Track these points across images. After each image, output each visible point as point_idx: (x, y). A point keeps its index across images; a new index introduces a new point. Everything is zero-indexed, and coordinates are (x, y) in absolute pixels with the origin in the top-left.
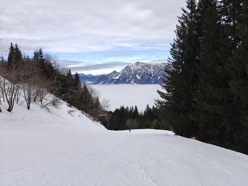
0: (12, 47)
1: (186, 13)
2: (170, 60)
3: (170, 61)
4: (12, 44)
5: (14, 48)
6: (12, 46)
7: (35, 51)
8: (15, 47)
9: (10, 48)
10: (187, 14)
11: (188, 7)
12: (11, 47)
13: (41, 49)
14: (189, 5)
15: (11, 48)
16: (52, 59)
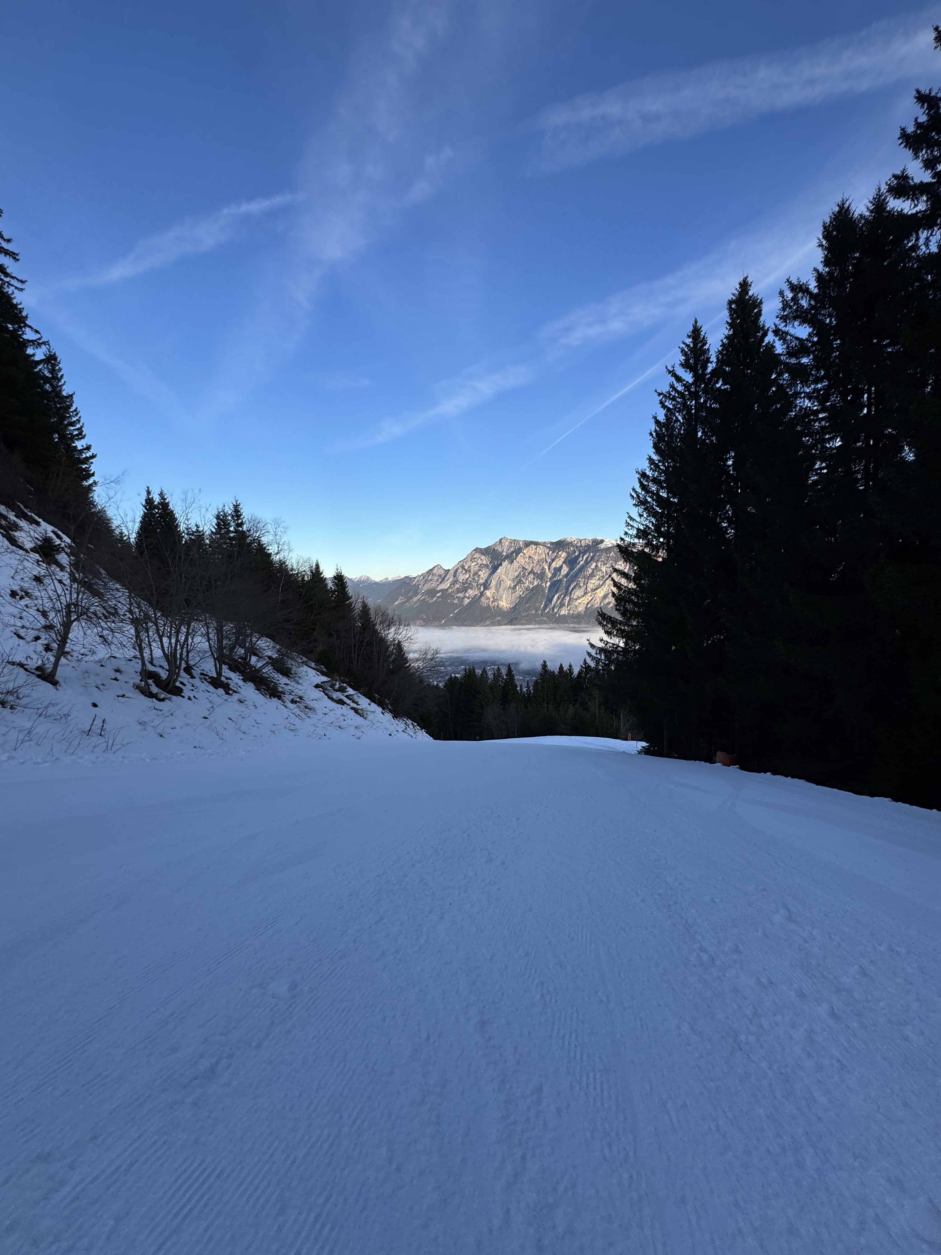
0: (149, 502)
1: (682, 382)
2: (631, 523)
3: (631, 526)
4: (149, 493)
5: (156, 503)
6: (150, 497)
7: (220, 510)
8: (157, 499)
9: (144, 503)
10: (684, 385)
11: (686, 365)
12: (146, 500)
13: (238, 503)
14: (687, 360)
15: (146, 502)
16: (268, 532)
